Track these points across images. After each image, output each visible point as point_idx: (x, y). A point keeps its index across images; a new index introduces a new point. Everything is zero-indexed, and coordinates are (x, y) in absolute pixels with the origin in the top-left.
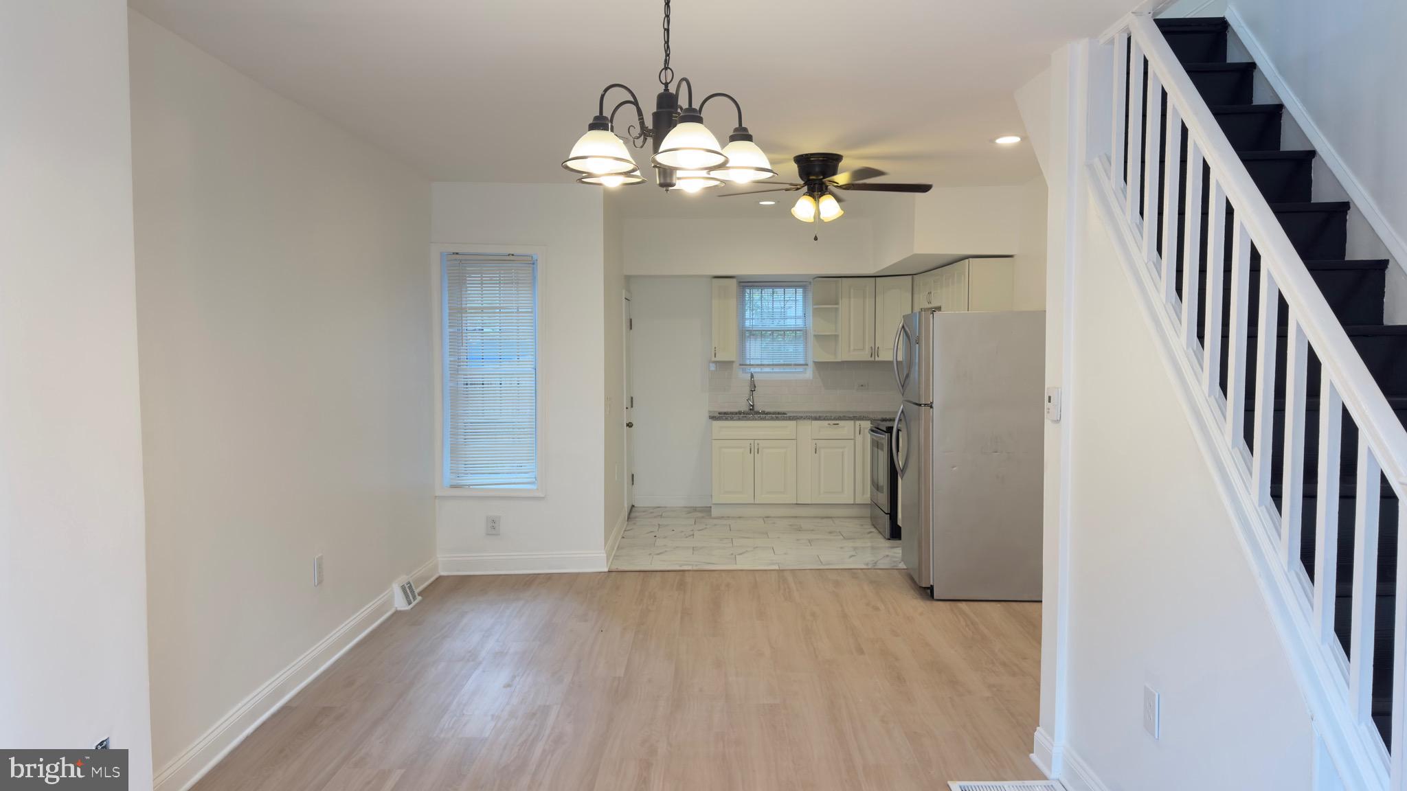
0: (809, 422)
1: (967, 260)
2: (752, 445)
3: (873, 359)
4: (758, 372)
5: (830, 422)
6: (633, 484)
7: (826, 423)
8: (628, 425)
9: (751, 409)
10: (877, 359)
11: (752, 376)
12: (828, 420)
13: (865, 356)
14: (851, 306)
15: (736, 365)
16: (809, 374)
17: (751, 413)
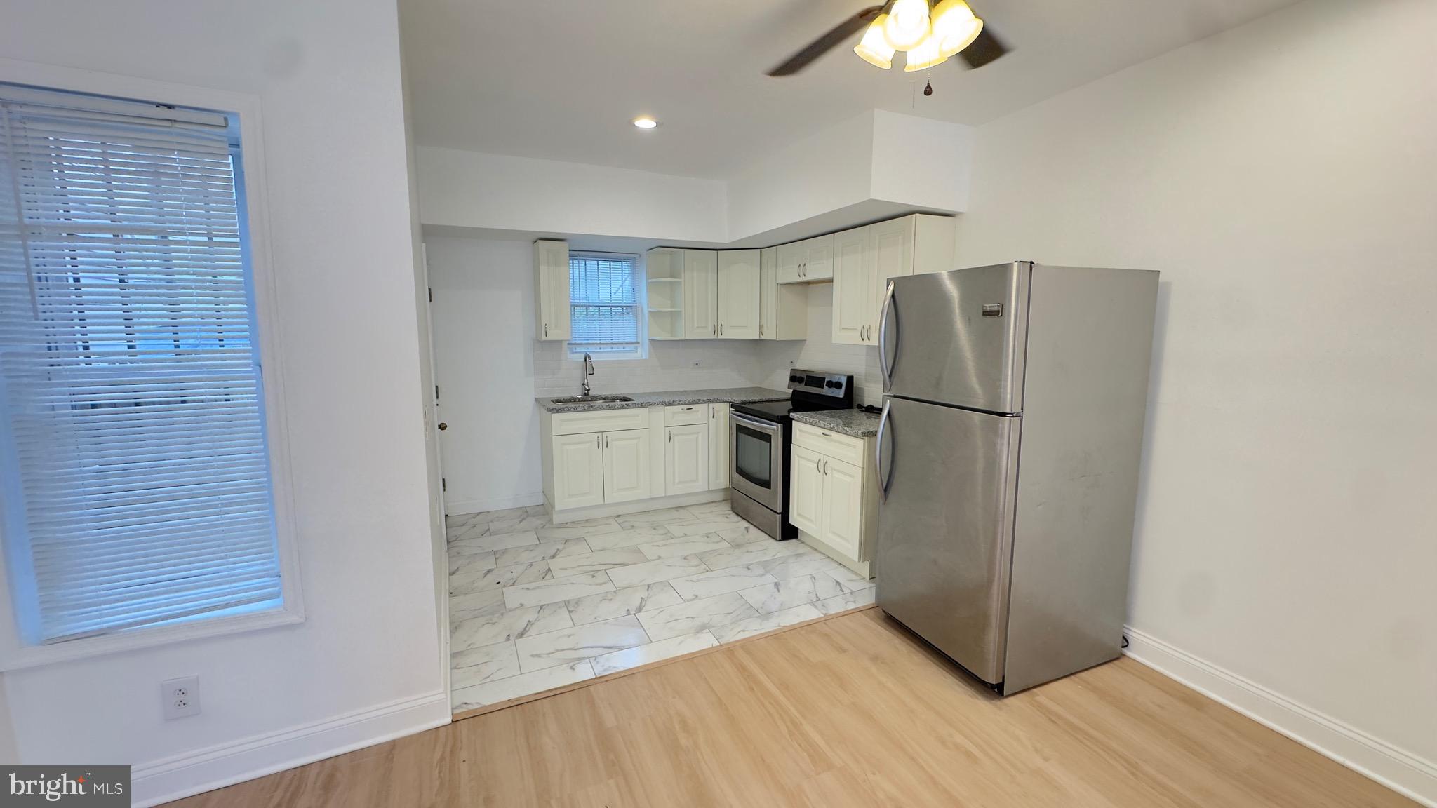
0: (662, 407)
1: (914, 215)
2: (600, 439)
3: (715, 337)
4: (594, 352)
5: (682, 407)
6: (444, 490)
7: (679, 408)
8: (440, 427)
9: (585, 394)
10: (720, 337)
11: (587, 357)
12: (682, 404)
13: (708, 334)
14: (694, 279)
15: (565, 345)
16: (642, 353)
17: (586, 400)
